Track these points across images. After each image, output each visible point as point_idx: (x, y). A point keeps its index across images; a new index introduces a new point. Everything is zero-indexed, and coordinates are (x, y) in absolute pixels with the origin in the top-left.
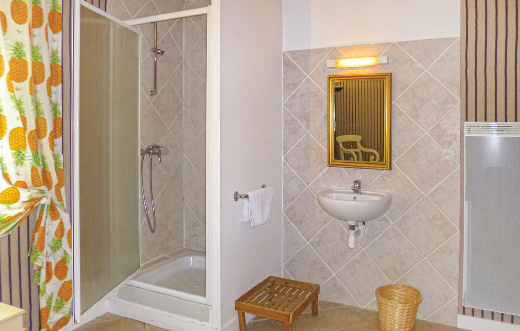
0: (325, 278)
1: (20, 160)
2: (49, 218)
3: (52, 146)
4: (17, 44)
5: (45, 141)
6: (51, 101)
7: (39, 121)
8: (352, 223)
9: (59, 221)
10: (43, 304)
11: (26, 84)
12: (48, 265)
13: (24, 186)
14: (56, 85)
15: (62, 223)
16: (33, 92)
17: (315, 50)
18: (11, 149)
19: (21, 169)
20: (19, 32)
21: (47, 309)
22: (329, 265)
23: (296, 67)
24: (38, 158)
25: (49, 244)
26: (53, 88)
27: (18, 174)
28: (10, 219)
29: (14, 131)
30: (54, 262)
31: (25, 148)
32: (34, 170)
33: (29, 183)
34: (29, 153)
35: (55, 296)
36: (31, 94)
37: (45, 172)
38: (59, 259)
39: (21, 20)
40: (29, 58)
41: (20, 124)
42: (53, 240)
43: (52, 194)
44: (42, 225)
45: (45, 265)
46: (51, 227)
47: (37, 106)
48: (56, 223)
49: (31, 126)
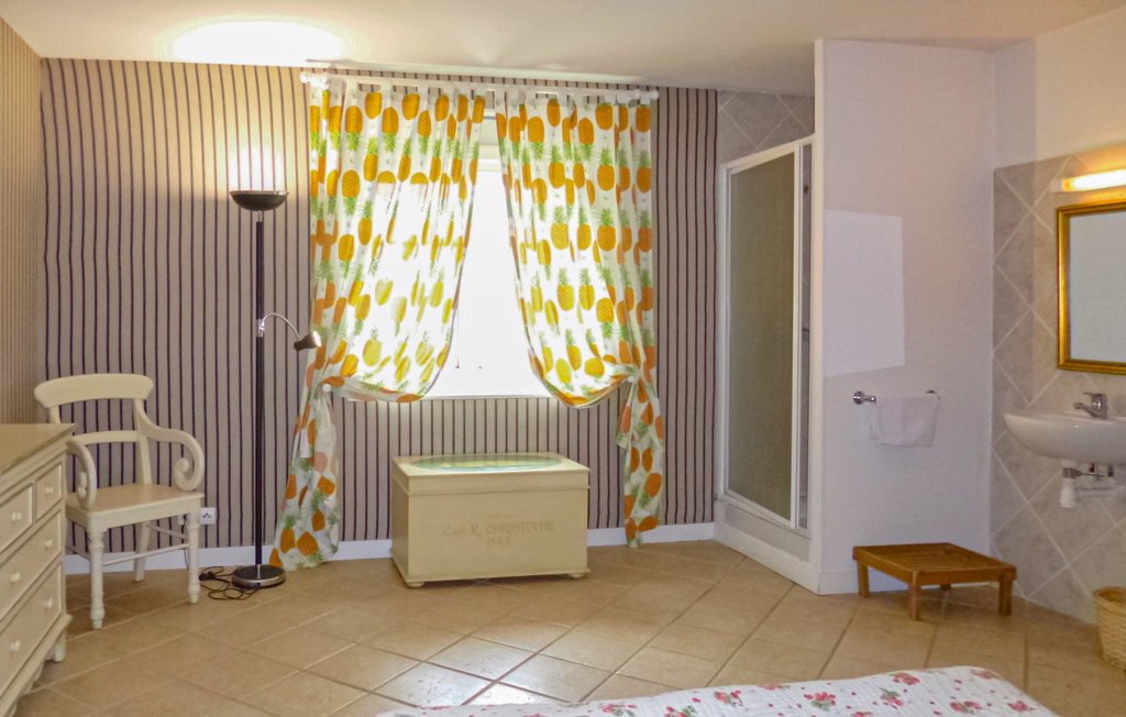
0: (1053, 569)
1: (607, 333)
2: (636, 399)
3: (640, 320)
4: (604, 211)
5: (633, 314)
6: (639, 270)
7: (628, 293)
8: (1068, 464)
9: (646, 404)
10: (627, 491)
11: (614, 252)
12: (634, 452)
13: (612, 360)
14: (646, 250)
15: (649, 408)
16: (621, 259)
17: (1042, 163)
18: (599, 320)
19: (609, 342)
20: (606, 199)
21: (632, 499)
22: (1059, 544)
23: (1013, 196)
24: (626, 332)
25: (635, 428)
26: (642, 254)
27: (606, 347)
28: (597, 393)
29: (603, 301)
30: (641, 449)
31: (612, 319)
32: (622, 345)
33: (618, 359)
34: (616, 325)
35: (641, 491)
36: (619, 262)
37: (634, 349)
38: (646, 447)
39: (606, 185)
40: (616, 225)
41: (606, 295)
42: (639, 424)
43: (640, 373)
44: (628, 404)
45: (630, 449)
46: (638, 409)
47: (625, 274)
48: (644, 406)
49: (620, 297)
